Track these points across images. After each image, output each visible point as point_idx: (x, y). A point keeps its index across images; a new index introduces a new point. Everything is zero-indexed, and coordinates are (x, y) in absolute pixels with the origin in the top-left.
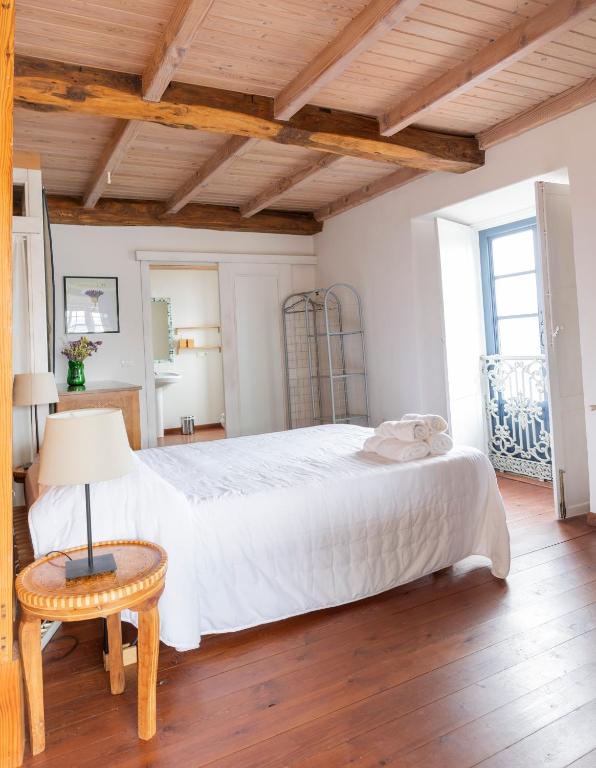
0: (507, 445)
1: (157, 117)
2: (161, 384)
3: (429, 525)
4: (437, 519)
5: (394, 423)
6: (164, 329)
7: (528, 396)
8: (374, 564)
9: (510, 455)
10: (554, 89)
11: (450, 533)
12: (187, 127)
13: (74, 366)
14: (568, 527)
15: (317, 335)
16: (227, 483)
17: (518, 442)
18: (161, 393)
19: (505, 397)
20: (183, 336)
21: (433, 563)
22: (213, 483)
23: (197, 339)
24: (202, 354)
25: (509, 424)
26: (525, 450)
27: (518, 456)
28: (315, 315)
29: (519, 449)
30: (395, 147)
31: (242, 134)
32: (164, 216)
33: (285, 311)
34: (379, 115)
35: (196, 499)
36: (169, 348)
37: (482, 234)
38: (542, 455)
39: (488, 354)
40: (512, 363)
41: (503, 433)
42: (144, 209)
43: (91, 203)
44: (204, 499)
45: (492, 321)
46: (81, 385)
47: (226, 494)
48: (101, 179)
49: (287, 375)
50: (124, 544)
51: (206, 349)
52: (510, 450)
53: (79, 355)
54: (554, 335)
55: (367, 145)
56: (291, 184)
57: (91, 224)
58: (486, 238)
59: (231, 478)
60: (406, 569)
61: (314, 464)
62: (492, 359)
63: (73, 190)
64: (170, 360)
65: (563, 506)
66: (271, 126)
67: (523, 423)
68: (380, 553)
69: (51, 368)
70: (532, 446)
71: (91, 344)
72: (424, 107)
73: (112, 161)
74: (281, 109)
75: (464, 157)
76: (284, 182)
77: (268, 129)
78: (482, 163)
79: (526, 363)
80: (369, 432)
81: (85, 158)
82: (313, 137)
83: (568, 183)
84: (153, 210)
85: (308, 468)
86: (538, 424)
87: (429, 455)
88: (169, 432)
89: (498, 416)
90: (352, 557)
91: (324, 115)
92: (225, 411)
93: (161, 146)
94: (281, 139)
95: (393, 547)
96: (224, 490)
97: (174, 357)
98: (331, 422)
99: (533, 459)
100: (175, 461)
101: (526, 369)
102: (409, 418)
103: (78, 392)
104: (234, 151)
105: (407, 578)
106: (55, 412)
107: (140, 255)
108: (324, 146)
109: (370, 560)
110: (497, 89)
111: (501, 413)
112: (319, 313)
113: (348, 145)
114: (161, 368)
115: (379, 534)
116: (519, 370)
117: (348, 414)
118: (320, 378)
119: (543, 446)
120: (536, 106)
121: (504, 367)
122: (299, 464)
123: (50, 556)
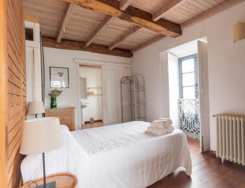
0: (185, 127)
1: (80, 3)
2: (83, 107)
3: (168, 158)
4: (170, 155)
5: (157, 121)
6: (85, 88)
7: (191, 112)
8: (151, 173)
9: (186, 131)
10: (204, 9)
11: (174, 160)
12: (91, 8)
13: (53, 100)
14: (204, 155)
15: (131, 91)
16: (102, 145)
17: (188, 127)
18: (84, 110)
19: (185, 112)
20: (90, 90)
21: (169, 171)
22: (98, 145)
23: (95, 91)
24: (96, 96)
25: (186, 121)
26: (190, 129)
27: (188, 131)
28: (130, 84)
29: (188, 129)
30: (157, 25)
31: (109, 14)
32: (84, 47)
33: (122, 82)
34: (153, 13)
35: (91, 152)
36: (86, 94)
37: (179, 59)
38: (195, 131)
39: (180, 98)
40: (187, 101)
41: (184, 124)
42: (77, 44)
43: (59, 40)
44: (94, 153)
45: (181, 88)
46: (55, 106)
47: (102, 150)
48: (62, 30)
49: (122, 104)
50: (61, 175)
51: (98, 95)
52: (186, 129)
53: (55, 95)
54: (202, 92)
55: (149, 24)
56: (124, 38)
57: (59, 48)
58: (180, 60)
59: (104, 143)
60: (161, 174)
61: (132, 136)
62: (181, 100)
63: (53, 34)
64: (87, 99)
65: (202, 148)
66: (119, 12)
67: (190, 120)
68: (153, 170)
69: (43, 100)
70: (192, 128)
71: (58, 91)
72: (167, 10)
73: (65, 22)
74: (122, 5)
75: (176, 31)
76: (122, 38)
77: (118, 13)
78: (181, 34)
79: (191, 101)
80: (148, 124)
81: (55, 21)
82: (133, 18)
83: (206, 42)
84: (80, 45)
85: (130, 138)
86: (194, 121)
87: (168, 133)
88: (86, 123)
89: (182, 118)
90: (145, 172)
91: (136, 10)
92: (103, 116)
93: (82, 18)
94: (122, 18)
95: (157, 167)
96: (102, 148)
97: (88, 97)
98: (135, 120)
99: (192, 132)
100: (85, 135)
101: (191, 103)
102: (161, 120)
103: (54, 109)
104: (107, 22)
105: (161, 177)
106: (45, 116)
107: (76, 61)
108: (135, 22)
109: (150, 172)
110: (188, 6)
111: (183, 117)
112: (132, 84)
113: (143, 22)
114: (84, 101)
115: (153, 162)
116: (189, 104)
117: (140, 117)
118: (132, 105)
119: (195, 128)
120: (199, 15)
121: (185, 103)
122: (127, 137)
123: (29, 183)
